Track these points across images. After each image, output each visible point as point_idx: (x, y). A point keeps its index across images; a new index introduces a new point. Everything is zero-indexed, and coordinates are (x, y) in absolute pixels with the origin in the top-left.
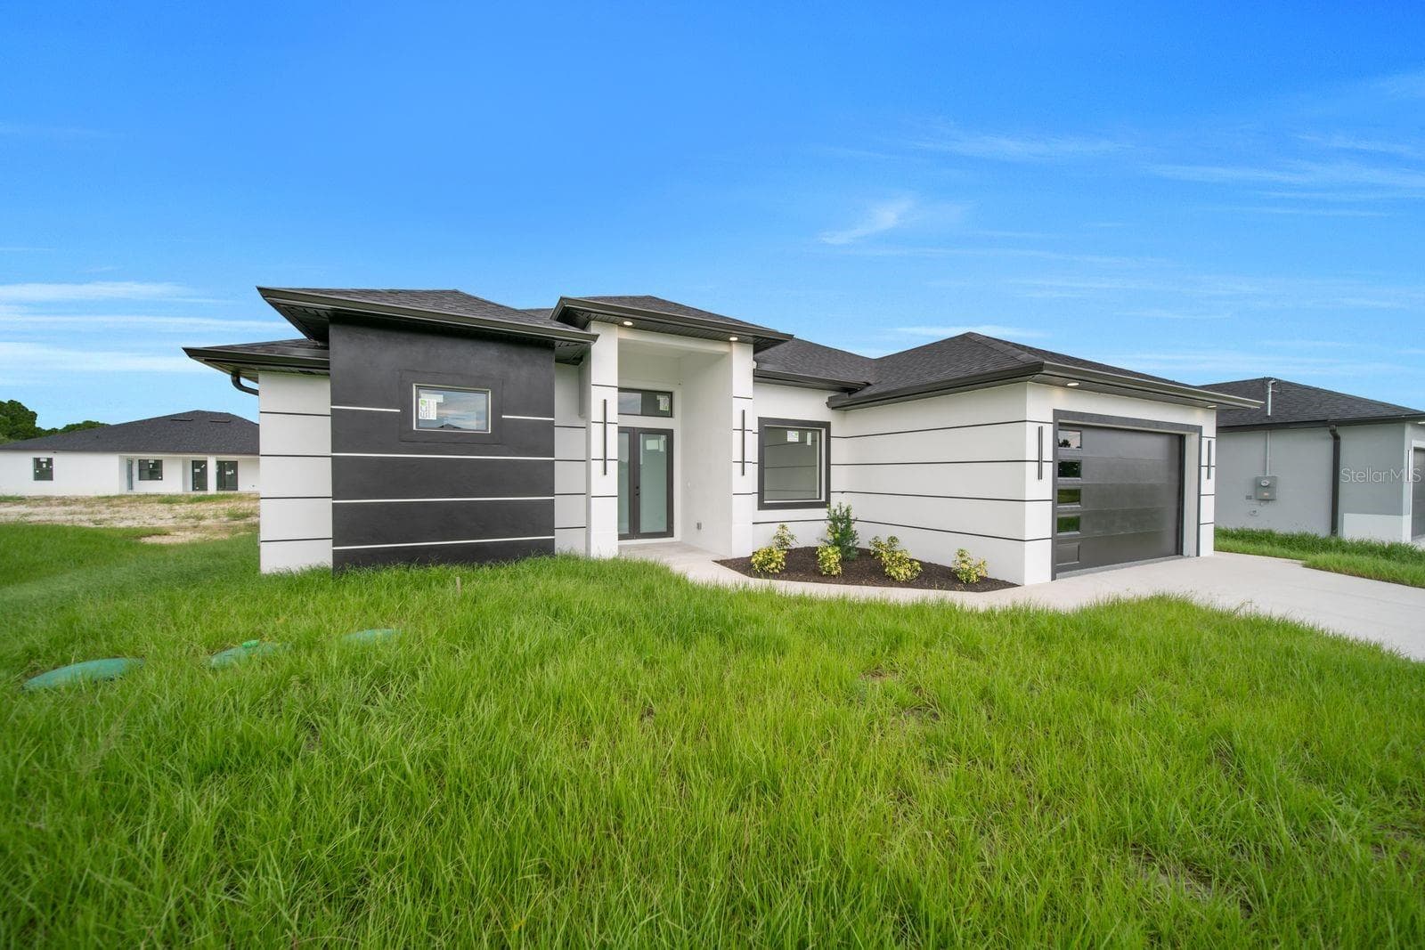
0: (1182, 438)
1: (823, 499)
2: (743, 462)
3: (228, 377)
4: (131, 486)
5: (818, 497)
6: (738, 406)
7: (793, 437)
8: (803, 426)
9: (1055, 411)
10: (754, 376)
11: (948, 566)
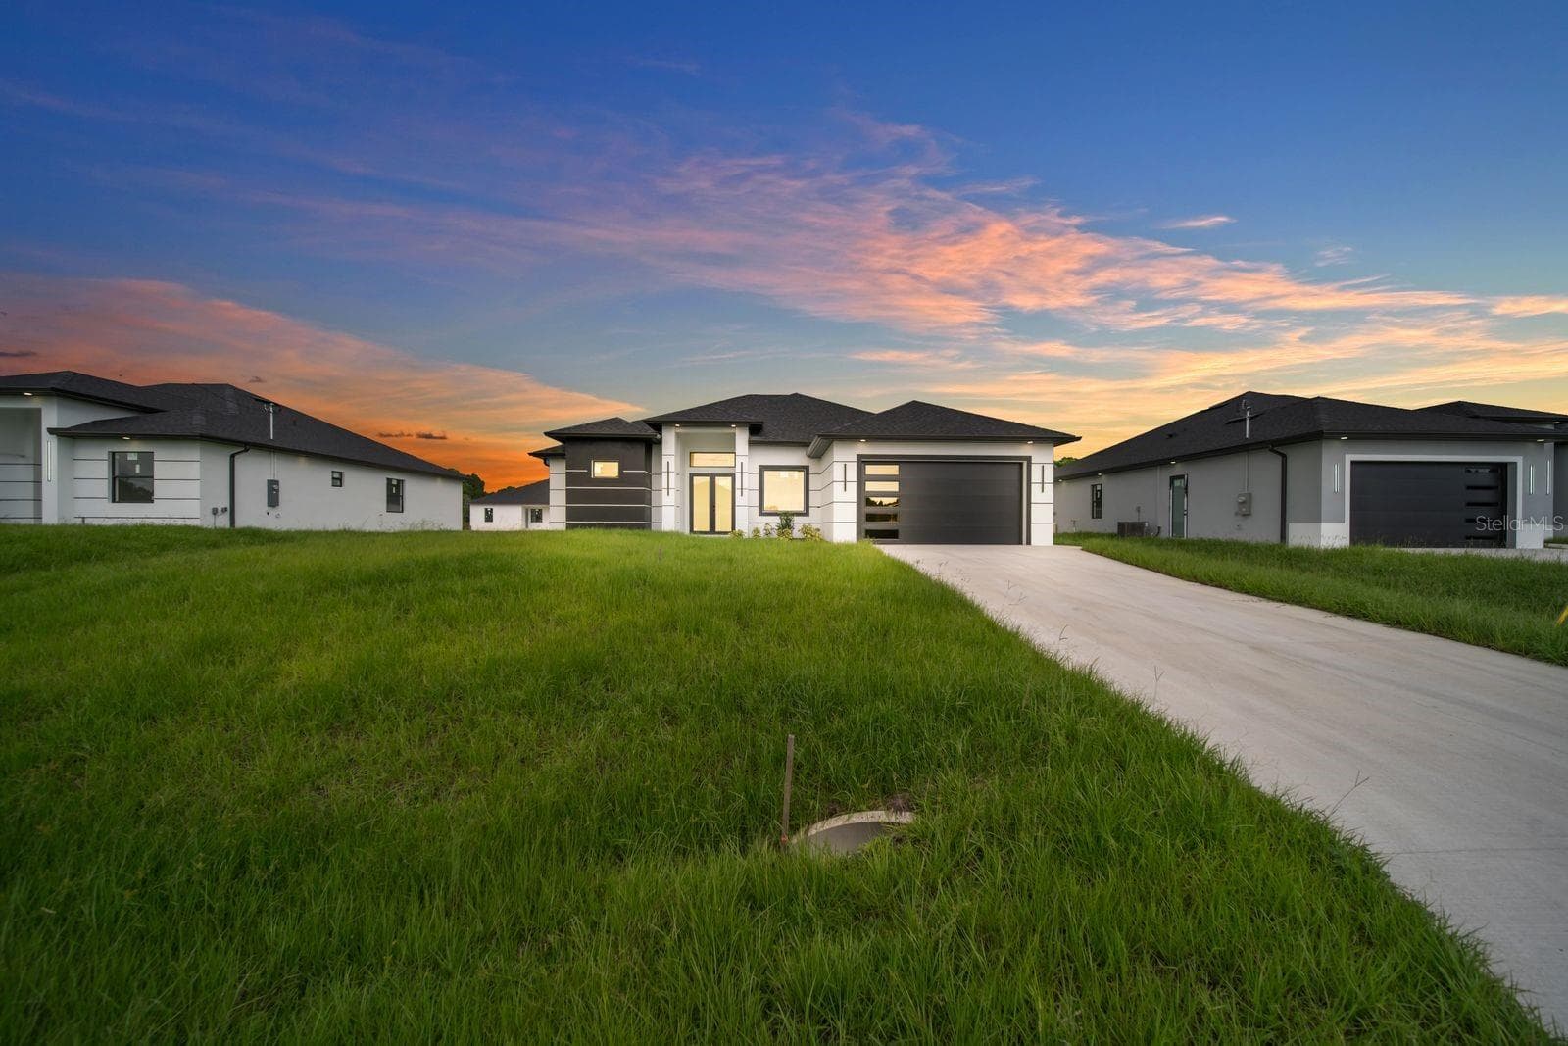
0: (1021, 464)
3: (542, 461)
4: (527, 527)
5: (801, 509)
9: (858, 455)
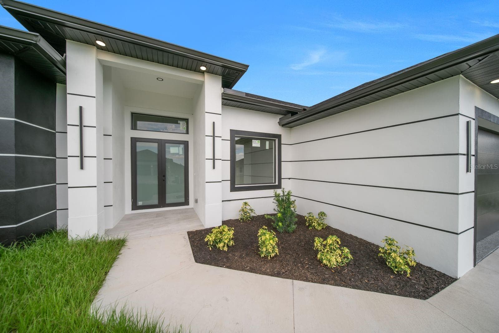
1: (277, 184)
2: (214, 159)
5: (274, 182)
6: (208, 120)
7: (256, 144)
8: (264, 137)
9: (476, 109)
10: (223, 99)
11: (376, 243)
